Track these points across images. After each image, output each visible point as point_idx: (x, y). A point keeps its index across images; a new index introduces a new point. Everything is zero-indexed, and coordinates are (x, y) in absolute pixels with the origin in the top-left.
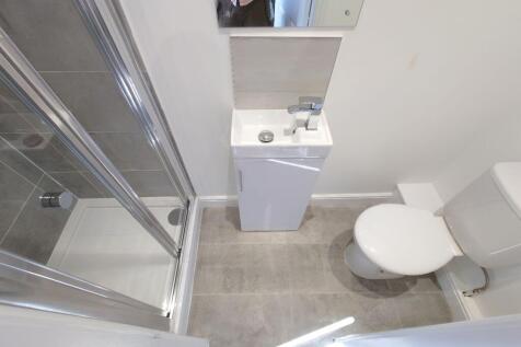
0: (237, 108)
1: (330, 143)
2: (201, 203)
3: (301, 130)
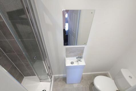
0: (66, 57)
1: (85, 64)
2: (54, 77)
3: (79, 62)
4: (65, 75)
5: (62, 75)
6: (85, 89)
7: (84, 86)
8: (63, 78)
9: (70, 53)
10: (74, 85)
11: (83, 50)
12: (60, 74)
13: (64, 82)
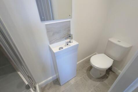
4: (55, 76)
5: (51, 78)
6: (85, 79)
7: (81, 77)
8: (53, 81)
9: (53, 34)
10: (71, 81)
11: (69, 27)
12: (47, 78)
13: (57, 86)
